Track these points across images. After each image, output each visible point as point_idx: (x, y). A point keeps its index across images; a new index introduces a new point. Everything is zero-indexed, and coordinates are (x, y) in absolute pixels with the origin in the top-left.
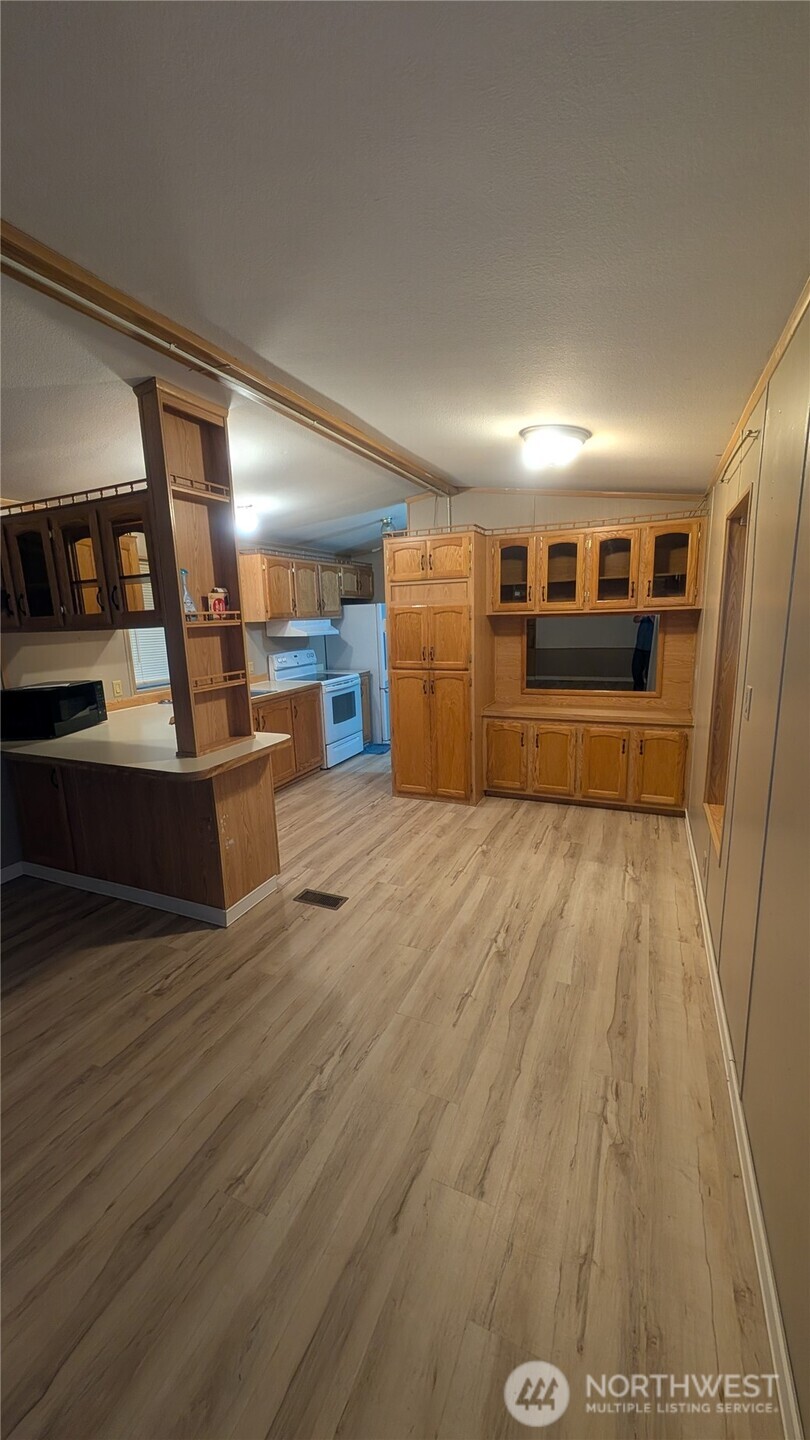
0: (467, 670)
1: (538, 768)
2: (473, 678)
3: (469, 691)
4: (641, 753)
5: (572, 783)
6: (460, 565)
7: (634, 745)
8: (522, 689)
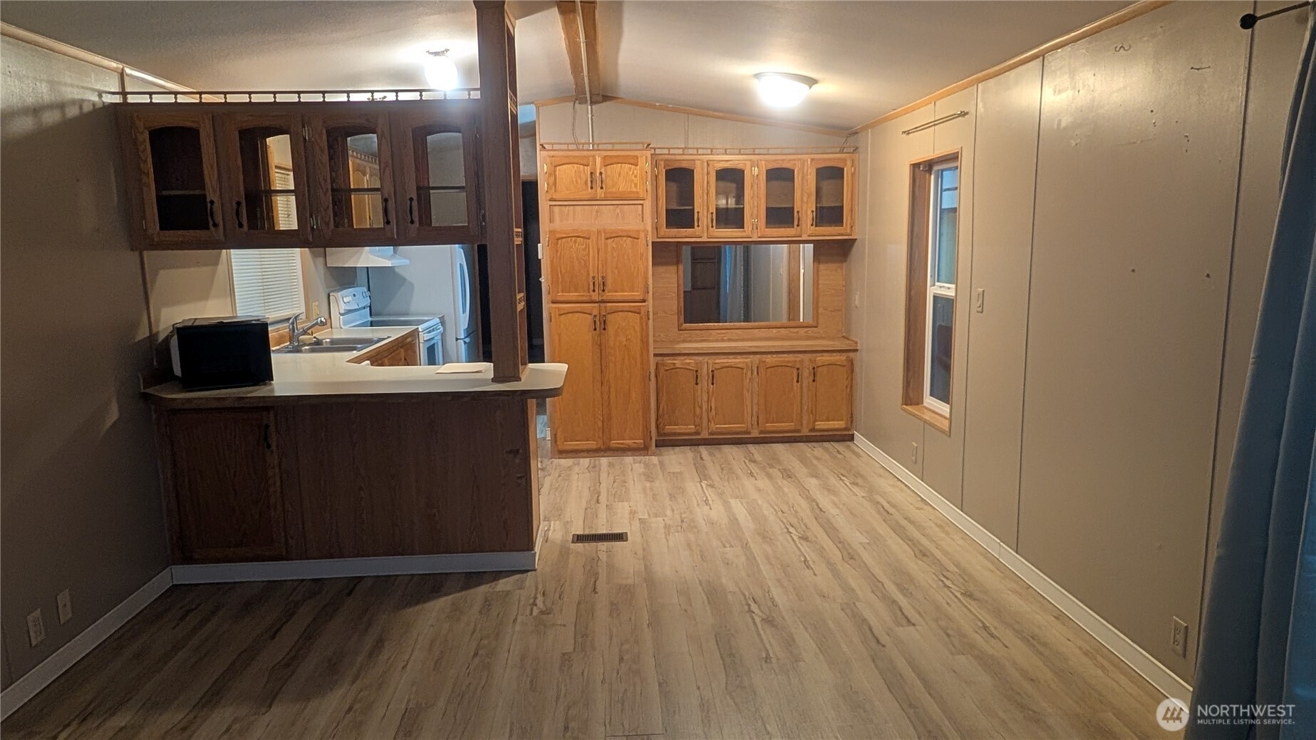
0: (644, 301)
1: (713, 407)
2: (651, 310)
3: (647, 324)
4: (814, 381)
5: (749, 419)
6: (636, 186)
7: (806, 373)
8: (679, 325)
